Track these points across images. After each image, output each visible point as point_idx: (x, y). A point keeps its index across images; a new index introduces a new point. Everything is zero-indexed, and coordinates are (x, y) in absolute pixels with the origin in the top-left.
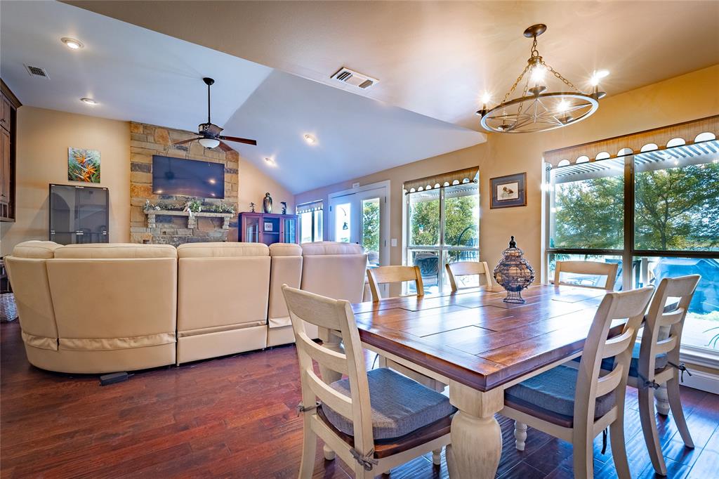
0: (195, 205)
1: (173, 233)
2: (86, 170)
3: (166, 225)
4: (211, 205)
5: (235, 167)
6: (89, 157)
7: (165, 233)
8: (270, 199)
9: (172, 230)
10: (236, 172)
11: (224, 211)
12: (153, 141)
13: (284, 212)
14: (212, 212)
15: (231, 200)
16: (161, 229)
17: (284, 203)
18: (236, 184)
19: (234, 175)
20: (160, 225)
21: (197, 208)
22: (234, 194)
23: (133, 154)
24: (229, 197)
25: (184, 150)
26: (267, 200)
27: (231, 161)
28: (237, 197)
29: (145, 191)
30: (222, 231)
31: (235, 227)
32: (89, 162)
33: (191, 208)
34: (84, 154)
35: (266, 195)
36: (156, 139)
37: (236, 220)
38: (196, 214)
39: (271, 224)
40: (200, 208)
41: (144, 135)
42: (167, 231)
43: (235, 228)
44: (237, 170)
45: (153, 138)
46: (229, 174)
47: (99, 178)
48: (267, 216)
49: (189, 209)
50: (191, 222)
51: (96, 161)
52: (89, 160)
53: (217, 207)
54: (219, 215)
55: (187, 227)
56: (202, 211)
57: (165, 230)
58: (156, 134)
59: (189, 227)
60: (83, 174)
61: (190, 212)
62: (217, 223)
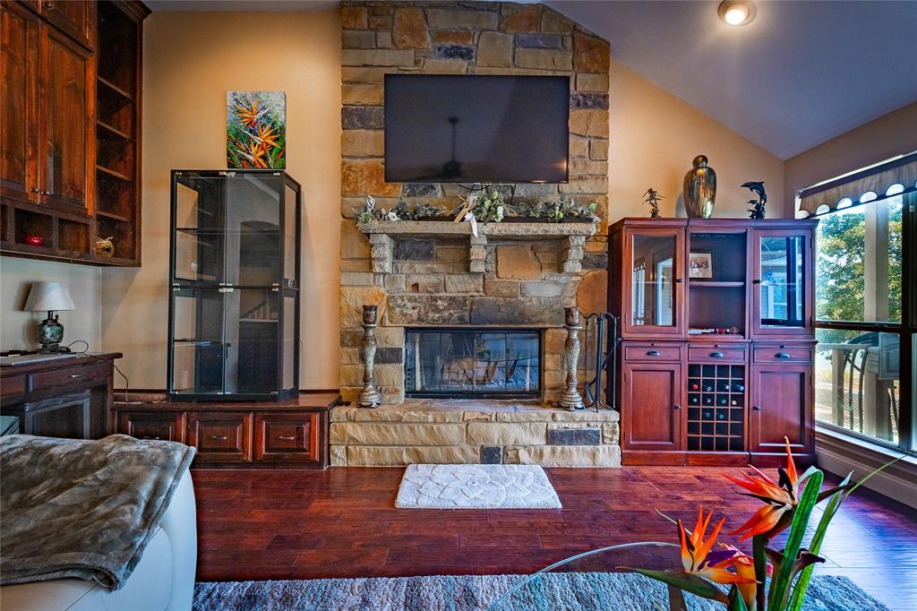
0: (487, 203)
1: (436, 287)
2: (258, 140)
3: (419, 267)
4: (531, 203)
5: (599, 89)
6: (264, 108)
7: (416, 286)
8: (711, 172)
9: (433, 279)
10: (601, 102)
11: (569, 217)
12: (389, 44)
13: (758, 213)
14: (533, 220)
15: (587, 187)
16: (408, 276)
17: (757, 186)
18: (603, 138)
19: (596, 112)
20: (405, 266)
21: (492, 211)
22: (595, 168)
23: (348, 84)
24: (581, 178)
25: (462, 56)
26: (698, 181)
27: (588, 72)
28: (604, 177)
29: (371, 176)
30: (563, 279)
31: (598, 266)
32: (264, 121)
33: (477, 210)
34: (254, 104)
35: (696, 163)
36: (397, 37)
37: (601, 247)
38: (489, 228)
39: (708, 256)
40: (500, 210)
41: (370, 32)
42: (423, 280)
43: (598, 271)
44: (606, 97)
45: (388, 35)
46: (582, 111)
47: (284, 156)
48: (698, 228)
49: (469, 216)
50: (478, 253)
51: (277, 117)
52: (264, 116)
53: (550, 206)
54: (554, 229)
55: (468, 270)
56: (507, 219)
57: (414, 279)
58: (397, 24)
59: (473, 268)
60: (254, 149)
61: (475, 225)
62: (547, 258)
